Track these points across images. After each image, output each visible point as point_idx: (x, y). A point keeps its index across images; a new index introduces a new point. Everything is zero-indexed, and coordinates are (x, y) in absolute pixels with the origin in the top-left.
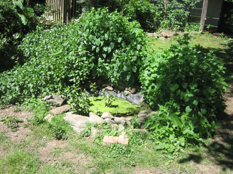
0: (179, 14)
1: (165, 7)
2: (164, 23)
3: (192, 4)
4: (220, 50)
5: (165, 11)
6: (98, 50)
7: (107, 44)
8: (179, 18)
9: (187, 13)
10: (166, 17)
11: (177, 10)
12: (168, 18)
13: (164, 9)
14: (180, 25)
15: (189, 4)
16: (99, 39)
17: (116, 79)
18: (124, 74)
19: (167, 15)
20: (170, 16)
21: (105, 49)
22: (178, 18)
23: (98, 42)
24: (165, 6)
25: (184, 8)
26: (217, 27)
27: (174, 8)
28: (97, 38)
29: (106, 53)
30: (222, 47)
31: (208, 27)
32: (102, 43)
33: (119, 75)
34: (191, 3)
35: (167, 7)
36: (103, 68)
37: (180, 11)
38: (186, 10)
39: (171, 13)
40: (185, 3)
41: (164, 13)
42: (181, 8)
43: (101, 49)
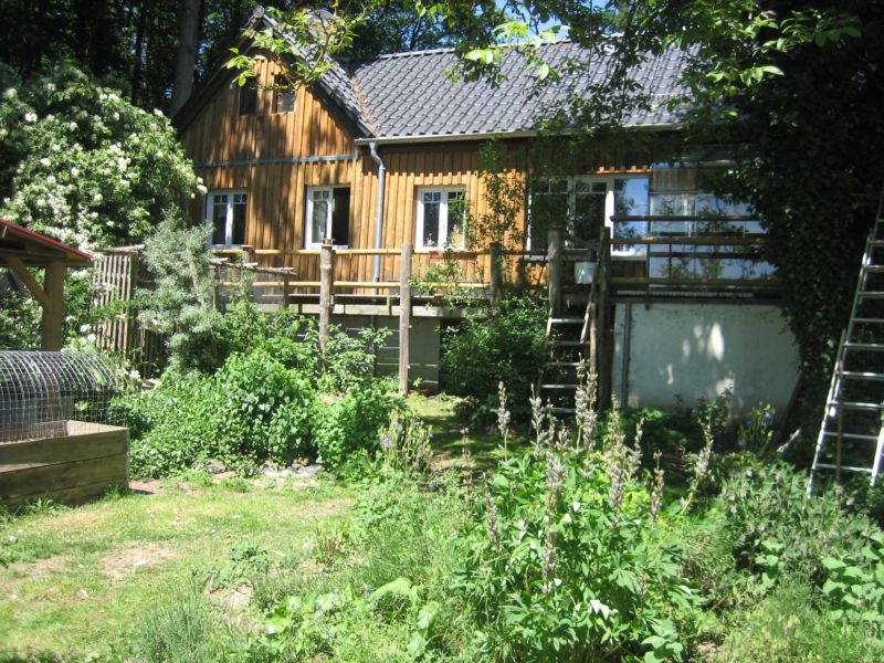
0: (354, 361)
1: (323, 348)
2: (324, 381)
3: (378, 340)
4: (439, 417)
5: (324, 357)
6: (251, 409)
7: (264, 399)
8: (355, 368)
9: (370, 357)
10: (327, 369)
11: (350, 353)
12: (332, 371)
13: (321, 352)
14: (358, 381)
15: (371, 340)
16: (252, 394)
17: (280, 447)
18: (292, 439)
19: (328, 365)
20: (335, 367)
21: (262, 407)
22: (353, 369)
23: (252, 397)
24: (322, 345)
25: (363, 349)
26: (436, 382)
27: (343, 350)
28: (249, 392)
29: (263, 412)
30: (441, 414)
31: (416, 383)
32: (257, 399)
33: (284, 440)
34: (375, 337)
35: (326, 347)
36: (261, 433)
37: (354, 354)
38: (367, 352)
39: (337, 359)
40: (364, 339)
41: (320, 361)
42: (356, 349)
43: (256, 407)
